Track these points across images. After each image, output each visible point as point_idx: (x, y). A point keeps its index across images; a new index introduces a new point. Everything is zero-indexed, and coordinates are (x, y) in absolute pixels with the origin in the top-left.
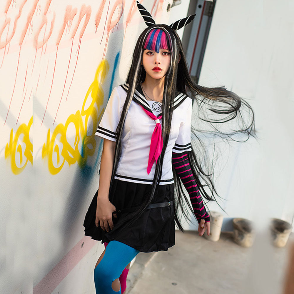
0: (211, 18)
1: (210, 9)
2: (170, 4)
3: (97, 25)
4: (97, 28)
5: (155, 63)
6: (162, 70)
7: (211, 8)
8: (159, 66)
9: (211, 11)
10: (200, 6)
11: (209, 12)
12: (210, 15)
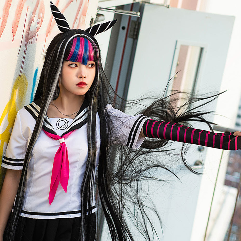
0: (136, 40)
1: (134, 32)
2: (93, 18)
3: (14, 33)
4: (14, 37)
5: (80, 77)
6: (87, 85)
7: (136, 30)
8: (85, 80)
9: (135, 33)
10: (123, 28)
11: (134, 35)
12: (135, 37)
